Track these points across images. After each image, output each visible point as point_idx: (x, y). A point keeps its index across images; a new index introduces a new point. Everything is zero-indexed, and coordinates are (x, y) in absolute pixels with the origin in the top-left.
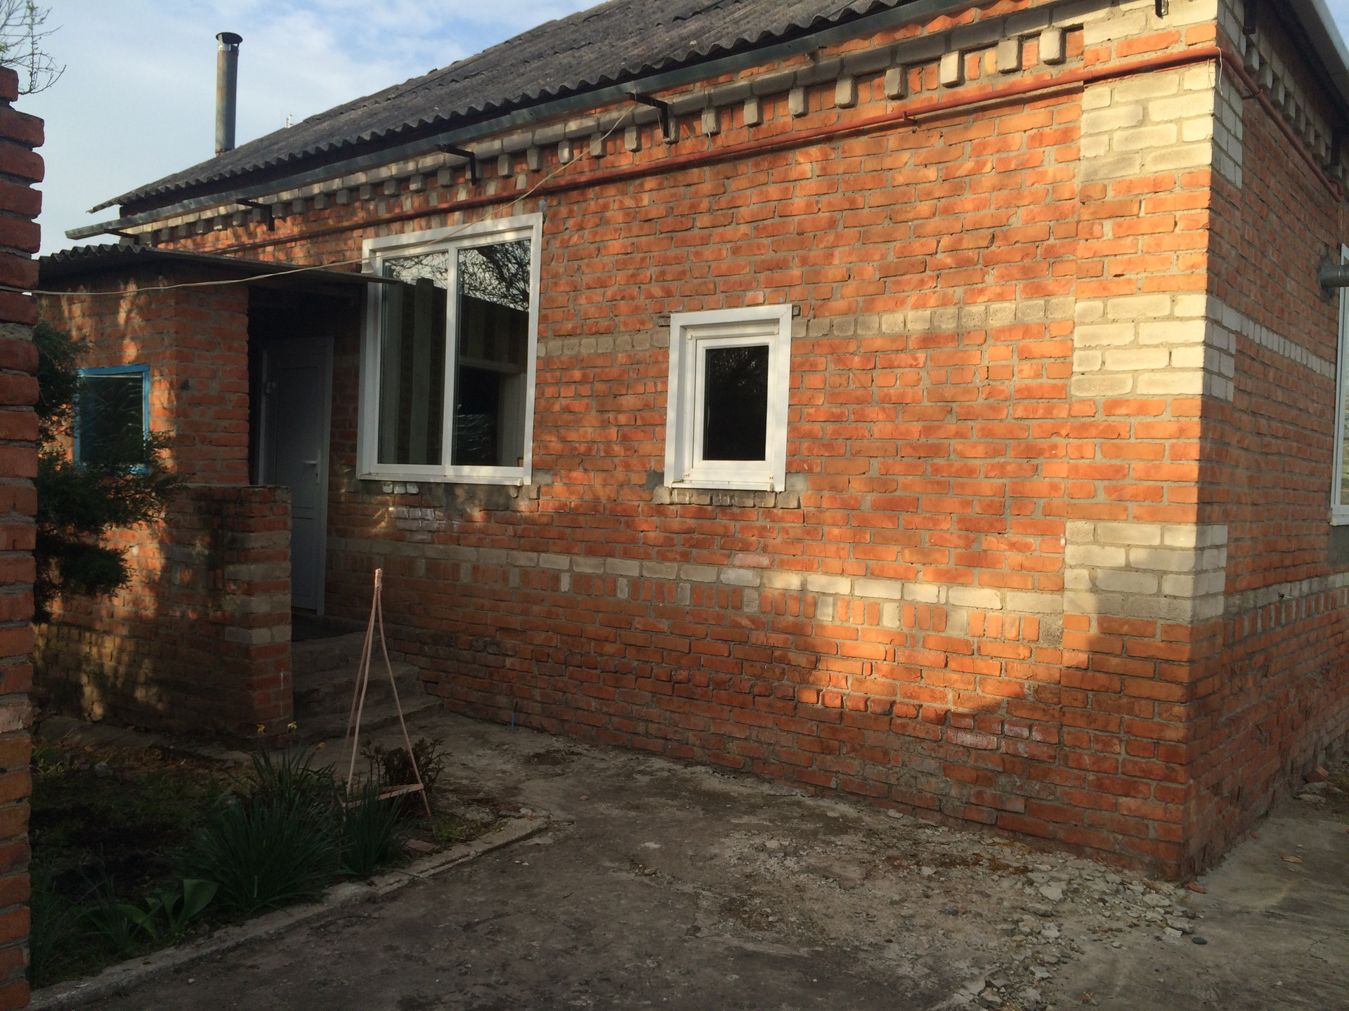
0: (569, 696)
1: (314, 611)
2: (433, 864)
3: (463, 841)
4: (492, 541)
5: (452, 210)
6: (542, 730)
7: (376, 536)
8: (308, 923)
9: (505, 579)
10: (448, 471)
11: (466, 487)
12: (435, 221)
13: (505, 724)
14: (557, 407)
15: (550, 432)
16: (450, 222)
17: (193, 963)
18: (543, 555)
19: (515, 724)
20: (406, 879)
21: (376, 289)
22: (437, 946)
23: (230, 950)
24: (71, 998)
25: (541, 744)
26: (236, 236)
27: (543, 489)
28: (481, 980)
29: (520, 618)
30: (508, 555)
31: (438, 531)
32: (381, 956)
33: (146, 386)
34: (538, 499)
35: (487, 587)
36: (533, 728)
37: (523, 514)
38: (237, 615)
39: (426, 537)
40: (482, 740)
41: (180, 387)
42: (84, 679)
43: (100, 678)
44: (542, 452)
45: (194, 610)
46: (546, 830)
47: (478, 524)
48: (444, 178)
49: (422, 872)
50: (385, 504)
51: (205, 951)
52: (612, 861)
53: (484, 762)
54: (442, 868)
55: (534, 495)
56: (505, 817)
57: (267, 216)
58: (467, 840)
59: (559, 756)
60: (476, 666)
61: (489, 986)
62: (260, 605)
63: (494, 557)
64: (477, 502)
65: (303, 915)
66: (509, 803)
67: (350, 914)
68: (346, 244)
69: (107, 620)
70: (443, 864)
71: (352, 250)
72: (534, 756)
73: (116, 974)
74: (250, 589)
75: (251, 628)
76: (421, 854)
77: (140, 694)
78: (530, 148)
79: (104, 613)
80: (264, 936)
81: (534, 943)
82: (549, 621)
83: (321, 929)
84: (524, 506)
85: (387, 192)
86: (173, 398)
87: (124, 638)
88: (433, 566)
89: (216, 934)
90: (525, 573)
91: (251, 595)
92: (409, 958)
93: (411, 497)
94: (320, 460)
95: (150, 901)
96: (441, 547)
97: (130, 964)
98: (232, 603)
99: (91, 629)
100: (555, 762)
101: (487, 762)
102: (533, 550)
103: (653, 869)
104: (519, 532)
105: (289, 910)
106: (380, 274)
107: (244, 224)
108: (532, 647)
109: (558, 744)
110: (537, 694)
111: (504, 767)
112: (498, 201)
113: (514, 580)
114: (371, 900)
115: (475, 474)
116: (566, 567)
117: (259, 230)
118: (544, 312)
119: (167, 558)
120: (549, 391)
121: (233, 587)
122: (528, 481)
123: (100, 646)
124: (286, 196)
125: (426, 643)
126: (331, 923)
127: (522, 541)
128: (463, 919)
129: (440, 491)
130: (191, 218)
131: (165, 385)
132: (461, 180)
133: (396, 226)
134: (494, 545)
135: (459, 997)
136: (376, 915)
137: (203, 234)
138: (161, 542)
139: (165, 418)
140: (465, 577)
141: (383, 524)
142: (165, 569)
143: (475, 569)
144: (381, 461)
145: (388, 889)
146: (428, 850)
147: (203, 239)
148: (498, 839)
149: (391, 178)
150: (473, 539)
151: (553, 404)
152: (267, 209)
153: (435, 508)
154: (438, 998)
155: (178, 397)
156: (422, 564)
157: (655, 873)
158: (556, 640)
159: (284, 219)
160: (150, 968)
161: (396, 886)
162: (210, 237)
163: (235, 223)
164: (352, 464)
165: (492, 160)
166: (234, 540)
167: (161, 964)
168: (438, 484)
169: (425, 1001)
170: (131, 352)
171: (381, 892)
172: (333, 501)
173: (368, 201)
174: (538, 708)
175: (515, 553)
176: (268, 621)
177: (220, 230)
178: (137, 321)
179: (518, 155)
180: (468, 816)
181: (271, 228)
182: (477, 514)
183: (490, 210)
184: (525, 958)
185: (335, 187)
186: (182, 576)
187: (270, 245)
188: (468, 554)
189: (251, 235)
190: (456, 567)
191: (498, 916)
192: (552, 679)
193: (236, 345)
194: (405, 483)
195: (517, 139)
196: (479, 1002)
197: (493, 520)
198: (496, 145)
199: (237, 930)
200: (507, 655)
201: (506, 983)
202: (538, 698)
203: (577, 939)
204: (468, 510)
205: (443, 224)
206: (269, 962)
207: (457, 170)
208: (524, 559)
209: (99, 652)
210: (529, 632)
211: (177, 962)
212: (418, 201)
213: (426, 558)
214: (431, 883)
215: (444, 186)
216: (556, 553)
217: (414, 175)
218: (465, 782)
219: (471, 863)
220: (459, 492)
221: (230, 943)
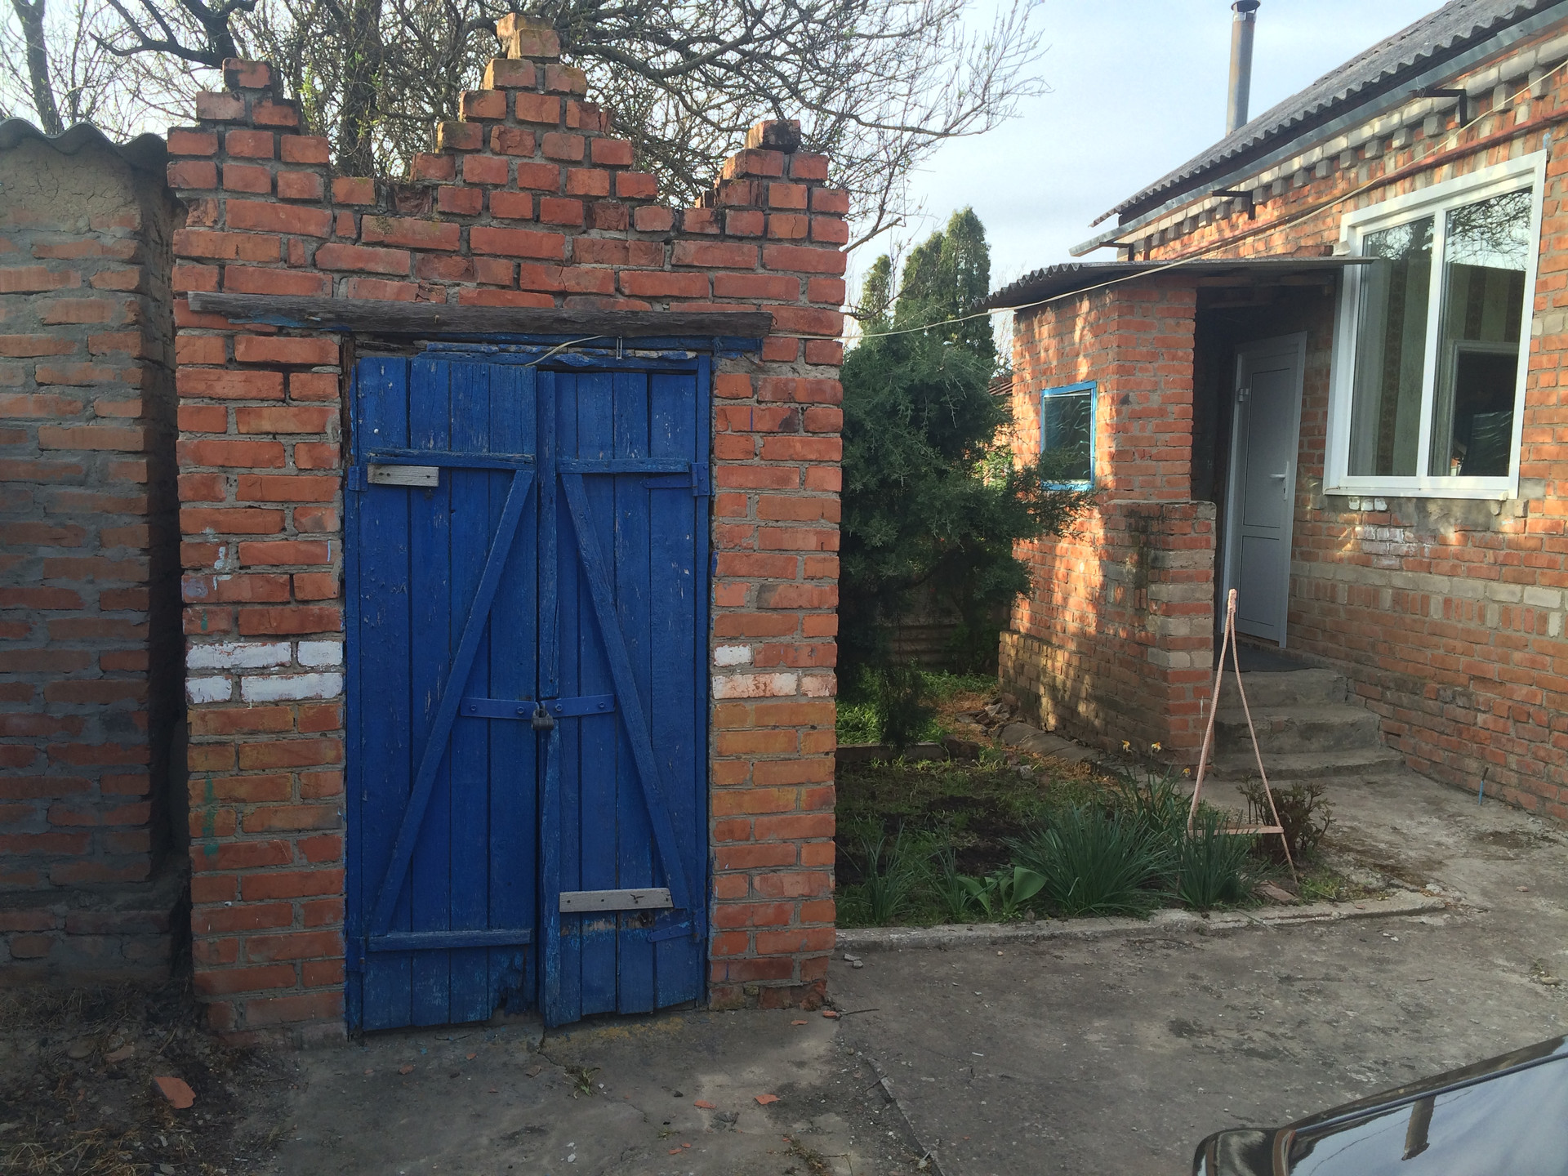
0: (1552, 767)
1: (1277, 643)
2: (1283, 914)
3: (1330, 900)
4: (1468, 568)
5: (1438, 164)
6: (1517, 807)
7: (1341, 560)
8: (1127, 935)
9: (1482, 617)
10: (1422, 484)
11: (1440, 502)
12: (1420, 180)
13: (1473, 793)
14: (1553, 399)
15: (1543, 432)
16: (1436, 178)
17: (1008, 940)
18: (1529, 588)
19: (1484, 795)
20: (1245, 921)
21: (1354, 272)
22: (1242, 987)
23: (1044, 938)
24: (900, 939)
25: (1509, 821)
26: (1220, 231)
27: (1532, 505)
28: (1267, 1028)
29: (1497, 665)
30: (1485, 587)
31: (1407, 555)
32: (1180, 980)
33: (1094, 402)
34: (1525, 516)
35: (1460, 626)
36: (1507, 804)
37: (1506, 536)
38: (1158, 636)
39: (1394, 562)
40: (1435, 807)
41: (1122, 401)
42: (1042, 691)
43: (1053, 689)
44: (1532, 457)
45: (1124, 629)
46: (1444, 910)
47: (1452, 548)
48: (1430, 128)
49: (1267, 918)
50: (1351, 523)
51: (1021, 933)
52: (1508, 960)
53: (1423, 830)
54: (1291, 921)
55: (1520, 512)
56: (1398, 887)
57: (1248, 202)
58: (1338, 899)
59: (1524, 838)
60: (1444, 719)
61: (1272, 1035)
62: (1179, 627)
63: (1470, 588)
64: (1452, 521)
65: (1124, 927)
66: (1419, 876)
67: (1172, 938)
68: (1324, 222)
69: (1060, 634)
70: (1295, 917)
71: (1330, 229)
72: (1491, 834)
73: (943, 932)
74: (1169, 610)
75: (1169, 650)
76: (1275, 902)
77: (1082, 708)
78: (1532, 70)
79: (1059, 628)
80: (1080, 935)
81: (1349, 1013)
82: (1535, 673)
83: (1138, 943)
84: (1508, 525)
85: (1368, 155)
86: (1114, 413)
87: (1071, 653)
88: (1399, 597)
89: (1038, 923)
90: (1506, 612)
91: (1169, 616)
92: (1206, 989)
93: (1380, 515)
94: (1288, 473)
95: (988, 880)
96: (1410, 574)
97: (957, 927)
98: (1154, 623)
99: (1049, 643)
100: (1516, 844)
101: (1426, 830)
102: (1516, 582)
103: (1555, 979)
104: (1500, 559)
105: (1112, 920)
106: (1359, 254)
107: (1227, 217)
108: (1510, 703)
109: (1533, 826)
110: (1512, 760)
111: (1444, 840)
112: (1492, 144)
113: (1493, 618)
114: (1200, 931)
115: (1453, 486)
116: (1556, 605)
117: (1241, 221)
118: (1543, 278)
119: (1105, 576)
120: (1545, 379)
121: (1155, 608)
122: (1513, 495)
123: (1054, 659)
124: (1266, 177)
125: (1388, 688)
126: (1151, 941)
127: (1504, 569)
128: (1284, 972)
129: (1411, 508)
130: (1178, 217)
131: (1108, 400)
132: (1452, 125)
133: (1377, 193)
134: (1471, 573)
135: (1235, 1035)
136: (1198, 945)
137: (1190, 233)
138: (1100, 559)
139: (1107, 434)
140: (1436, 613)
141: (1349, 546)
142: (1104, 586)
143: (1447, 602)
144: (1353, 470)
145: (1222, 925)
146: (1283, 900)
147: (1189, 239)
148: (1373, 906)
149: (1373, 137)
150: (1446, 565)
151: (1548, 395)
152: (1248, 195)
153: (1405, 527)
154: (1212, 1031)
155: (1118, 412)
156: (1387, 596)
157: (1556, 984)
158: (1541, 697)
159: (1264, 204)
160: (970, 933)
161: (1231, 925)
162: (1196, 235)
163: (1218, 217)
164: (1319, 476)
165: (1486, 95)
166: (1156, 559)
167: (980, 933)
168: (1409, 499)
169: (1197, 1028)
170: (1083, 369)
171: (1213, 927)
172: (1299, 519)
173: (1349, 168)
174: (1514, 779)
175: (1495, 585)
176: (1186, 645)
177: (1205, 227)
178: (1089, 337)
179: (1517, 82)
180: (1353, 877)
181: (1252, 217)
182: (1452, 536)
183: (1483, 156)
184: (1329, 1023)
185: (1314, 159)
186: (1116, 594)
187: (1250, 235)
188: (1439, 584)
189: (1233, 227)
190: (1426, 599)
191: (1327, 978)
192: (1533, 745)
193: (1180, 353)
194: (1372, 498)
195: (1515, 63)
196: (1252, 1046)
197: (1470, 544)
198: (1492, 74)
199: (1059, 924)
200: (1480, 710)
201: (1292, 1038)
202: (1514, 767)
203: (1405, 1022)
204: (1442, 530)
205: (1429, 183)
206: (1073, 956)
207: (1445, 114)
208: (1505, 592)
209: (1053, 665)
210: (1509, 685)
211: (994, 935)
212: (1402, 158)
213: (1393, 587)
214: (1274, 932)
215: (1431, 137)
216: (1544, 586)
217: (1397, 129)
218: (1382, 846)
219: (1332, 923)
220: (1432, 508)
221: (1045, 932)
